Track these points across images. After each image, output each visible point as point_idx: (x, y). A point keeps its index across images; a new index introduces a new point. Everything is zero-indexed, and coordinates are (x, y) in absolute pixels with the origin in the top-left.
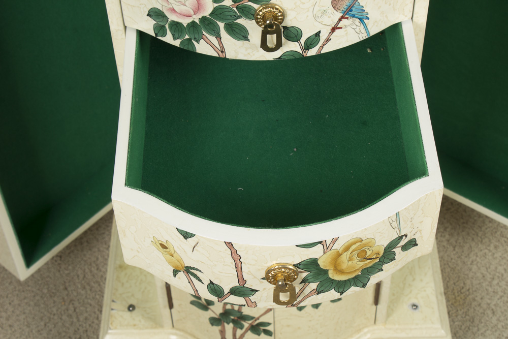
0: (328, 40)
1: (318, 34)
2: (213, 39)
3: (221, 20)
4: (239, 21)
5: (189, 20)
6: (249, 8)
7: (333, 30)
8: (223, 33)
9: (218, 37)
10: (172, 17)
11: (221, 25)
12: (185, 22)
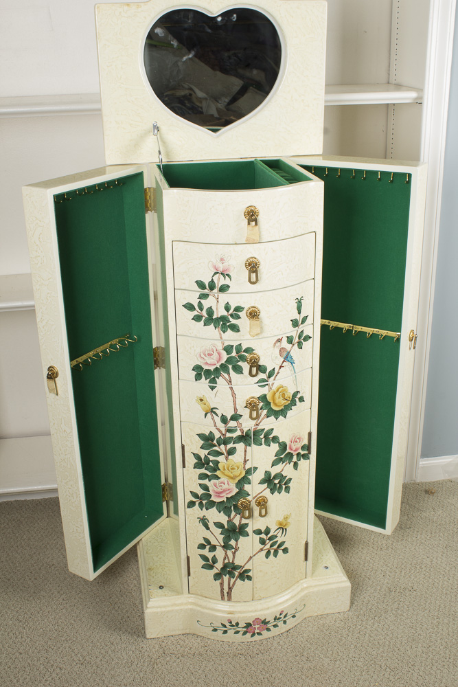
0: (278, 373)
1: (274, 369)
2: (226, 375)
3: (230, 364)
4: (239, 363)
5: (214, 367)
6: (244, 356)
7: (281, 367)
8: (231, 371)
9: (229, 374)
10: (205, 367)
11: (230, 367)
12: (212, 368)
